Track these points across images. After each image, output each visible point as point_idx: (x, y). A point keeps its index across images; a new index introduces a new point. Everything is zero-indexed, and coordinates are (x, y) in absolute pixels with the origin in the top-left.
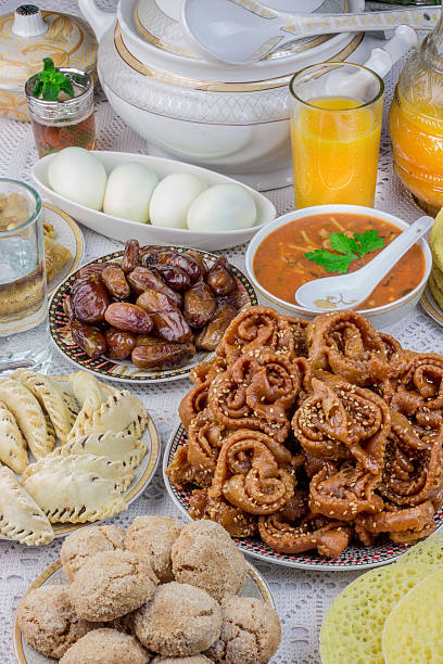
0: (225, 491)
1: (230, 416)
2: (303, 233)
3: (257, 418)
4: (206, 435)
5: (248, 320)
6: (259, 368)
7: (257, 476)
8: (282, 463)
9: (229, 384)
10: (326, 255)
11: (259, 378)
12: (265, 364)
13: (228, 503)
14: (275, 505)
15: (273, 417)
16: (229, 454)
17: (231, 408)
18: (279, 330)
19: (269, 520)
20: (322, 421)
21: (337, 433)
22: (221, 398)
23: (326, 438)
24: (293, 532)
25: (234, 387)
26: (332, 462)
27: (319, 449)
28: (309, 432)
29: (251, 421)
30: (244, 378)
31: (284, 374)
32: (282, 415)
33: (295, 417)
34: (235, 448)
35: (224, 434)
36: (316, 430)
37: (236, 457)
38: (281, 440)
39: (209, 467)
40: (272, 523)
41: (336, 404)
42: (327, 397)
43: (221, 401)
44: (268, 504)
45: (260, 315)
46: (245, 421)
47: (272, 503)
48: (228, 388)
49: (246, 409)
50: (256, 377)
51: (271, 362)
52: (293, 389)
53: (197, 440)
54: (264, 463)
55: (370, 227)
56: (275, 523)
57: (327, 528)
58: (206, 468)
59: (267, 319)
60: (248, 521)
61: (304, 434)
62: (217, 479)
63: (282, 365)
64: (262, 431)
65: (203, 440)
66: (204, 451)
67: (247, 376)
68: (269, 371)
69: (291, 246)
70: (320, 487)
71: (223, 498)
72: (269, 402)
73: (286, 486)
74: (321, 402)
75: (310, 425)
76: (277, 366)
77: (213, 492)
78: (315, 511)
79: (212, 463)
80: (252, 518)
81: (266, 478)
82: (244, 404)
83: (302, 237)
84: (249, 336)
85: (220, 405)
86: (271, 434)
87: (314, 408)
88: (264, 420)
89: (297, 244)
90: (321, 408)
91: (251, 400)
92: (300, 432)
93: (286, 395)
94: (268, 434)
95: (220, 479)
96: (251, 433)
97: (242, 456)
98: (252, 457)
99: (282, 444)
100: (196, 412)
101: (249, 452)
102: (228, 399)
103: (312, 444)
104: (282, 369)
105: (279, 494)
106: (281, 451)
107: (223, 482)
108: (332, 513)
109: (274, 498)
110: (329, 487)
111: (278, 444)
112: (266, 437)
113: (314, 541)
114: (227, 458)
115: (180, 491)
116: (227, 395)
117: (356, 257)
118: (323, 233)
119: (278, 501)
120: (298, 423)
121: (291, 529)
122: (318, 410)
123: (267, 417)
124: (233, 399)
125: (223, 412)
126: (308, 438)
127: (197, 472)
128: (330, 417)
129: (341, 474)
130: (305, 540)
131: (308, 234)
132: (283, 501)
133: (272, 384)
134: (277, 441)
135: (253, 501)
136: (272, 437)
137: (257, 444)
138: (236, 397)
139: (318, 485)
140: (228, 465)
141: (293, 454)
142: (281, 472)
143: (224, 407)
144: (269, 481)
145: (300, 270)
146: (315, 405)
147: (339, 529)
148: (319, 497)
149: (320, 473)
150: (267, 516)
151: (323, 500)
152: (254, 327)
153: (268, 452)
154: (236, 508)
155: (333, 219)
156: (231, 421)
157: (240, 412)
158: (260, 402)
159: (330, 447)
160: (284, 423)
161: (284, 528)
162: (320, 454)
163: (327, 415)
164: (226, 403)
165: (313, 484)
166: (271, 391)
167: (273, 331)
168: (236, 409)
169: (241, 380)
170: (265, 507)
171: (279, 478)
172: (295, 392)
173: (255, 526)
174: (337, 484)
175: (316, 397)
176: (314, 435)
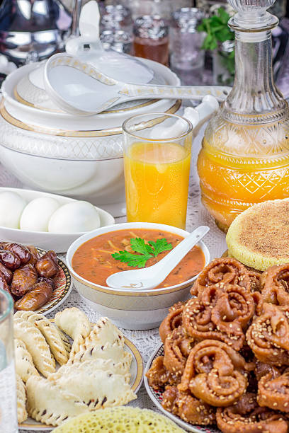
0: (191, 386)
1: (198, 330)
2: (110, 242)
3: (219, 331)
4: (179, 345)
5: (216, 267)
6: (223, 294)
7: (217, 373)
8: (237, 367)
9: (199, 306)
10: (128, 256)
11: (223, 302)
12: (228, 292)
13: (193, 395)
14: (230, 397)
15: (232, 331)
16: (196, 358)
17: (199, 324)
18: (239, 276)
19: (225, 411)
20: (270, 334)
21: (282, 342)
22: (192, 316)
23: (273, 347)
24: (243, 421)
25: (203, 308)
26: (277, 367)
27: (267, 355)
28: (260, 341)
29: (214, 334)
30: (211, 302)
31: (243, 300)
32: (239, 329)
33: (249, 331)
34: (201, 352)
35: (192, 345)
36: (265, 340)
37: (201, 360)
38: (238, 349)
39: (179, 369)
40: (227, 413)
41: (282, 320)
42: (275, 315)
43: (192, 318)
44: (225, 396)
45: (226, 264)
46: (210, 333)
47: (228, 395)
48: (198, 309)
49: (210, 324)
50: (219, 301)
51: (232, 291)
52: (249, 311)
53: (172, 349)
54: (223, 365)
55: (160, 237)
56: (230, 414)
57: (271, 419)
58: (177, 370)
59: (231, 267)
60: (208, 412)
61: (255, 343)
62: (186, 376)
63: (241, 294)
64: (223, 341)
65: (177, 349)
66: (177, 357)
67: (213, 300)
68: (231, 298)
69: (101, 250)
70: (266, 385)
71: (189, 392)
72: (229, 320)
73: (240, 383)
74: (270, 320)
75: (261, 336)
76: (237, 294)
77: (182, 387)
78: (262, 404)
79: (182, 366)
80: (212, 408)
81: (224, 376)
82: (210, 321)
83: (109, 245)
84: (216, 279)
85: (191, 321)
86: (229, 344)
87: (264, 324)
88: (225, 333)
89: (104, 248)
90: (270, 325)
91: (216, 318)
92: (253, 341)
93: (242, 316)
94: (227, 343)
95: (188, 376)
96: (214, 342)
97: (206, 359)
98: (213, 361)
99: (238, 352)
100: (172, 329)
101: (212, 357)
102: (197, 317)
103: (261, 350)
104: (241, 297)
105: (233, 389)
106: (237, 357)
107: (190, 379)
108: (275, 404)
109: (230, 391)
110: (273, 385)
111: (235, 352)
112: (225, 345)
113: (260, 427)
114: (194, 360)
115: (156, 391)
116: (196, 314)
117: (151, 256)
118: (125, 241)
119: (232, 394)
120: (251, 335)
121: (242, 419)
122: (268, 325)
123: (227, 330)
124: (201, 317)
125: (193, 327)
126: (259, 346)
127: (171, 376)
128: (276, 330)
129: (284, 376)
130: (253, 426)
131: (113, 242)
132: (237, 394)
133: (232, 307)
134: (234, 349)
135: (213, 393)
136: (231, 346)
137: (218, 350)
138: (203, 316)
139: (265, 384)
140: (194, 367)
141: (247, 361)
142: (236, 372)
143: (194, 323)
144: (226, 378)
145: (108, 265)
146: (265, 322)
147: (281, 419)
148: (265, 392)
149: (267, 375)
150: (223, 408)
151: (269, 394)
152: (220, 273)
153: (226, 356)
154: (198, 399)
155: (131, 233)
156: (199, 333)
157: (206, 327)
158: (222, 320)
159: (275, 354)
160: (240, 336)
161: (237, 417)
162: (268, 360)
163: (275, 328)
164: (195, 320)
165: (261, 383)
166: (232, 312)
167: (235, 276)
168: (203, 325)
169: (208, 303)
170: (222, 398)
171: (235, 377)
172: (249, 314)
173: (213, 416)
174: (280, 383)
175: (267, 315)
176: (264, 344)
